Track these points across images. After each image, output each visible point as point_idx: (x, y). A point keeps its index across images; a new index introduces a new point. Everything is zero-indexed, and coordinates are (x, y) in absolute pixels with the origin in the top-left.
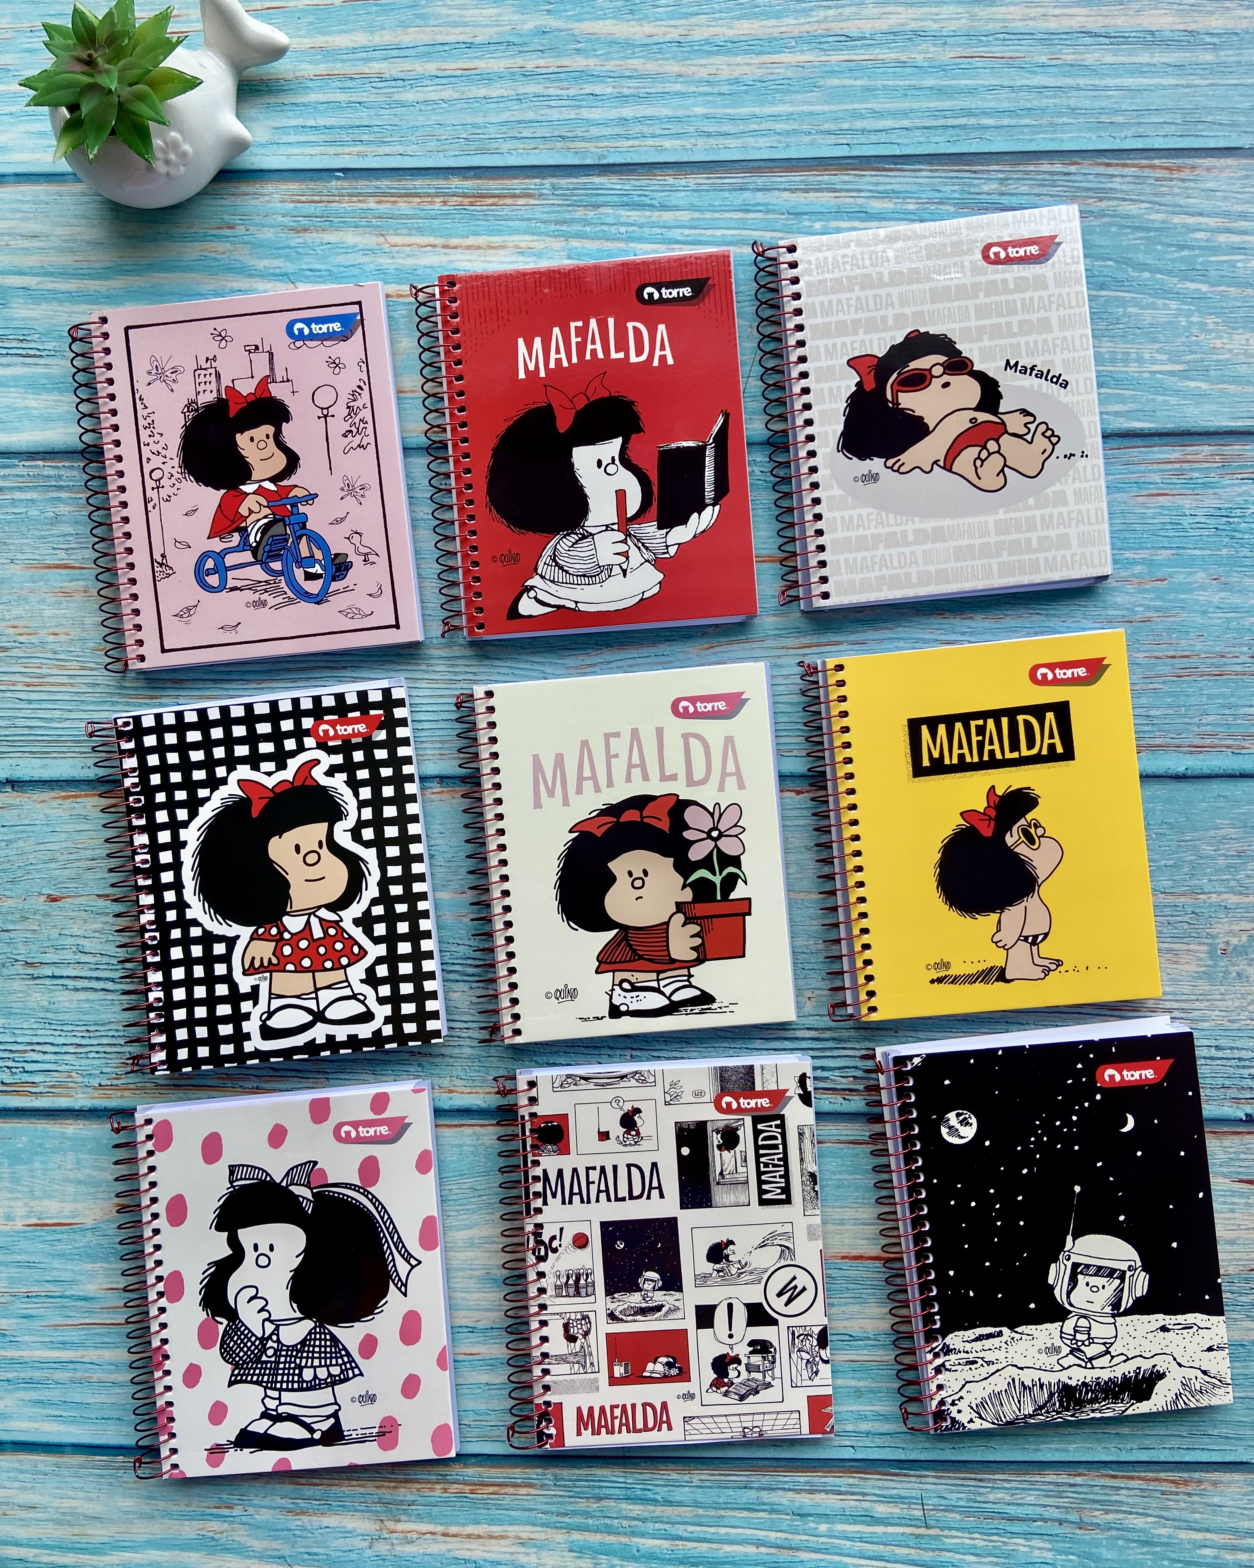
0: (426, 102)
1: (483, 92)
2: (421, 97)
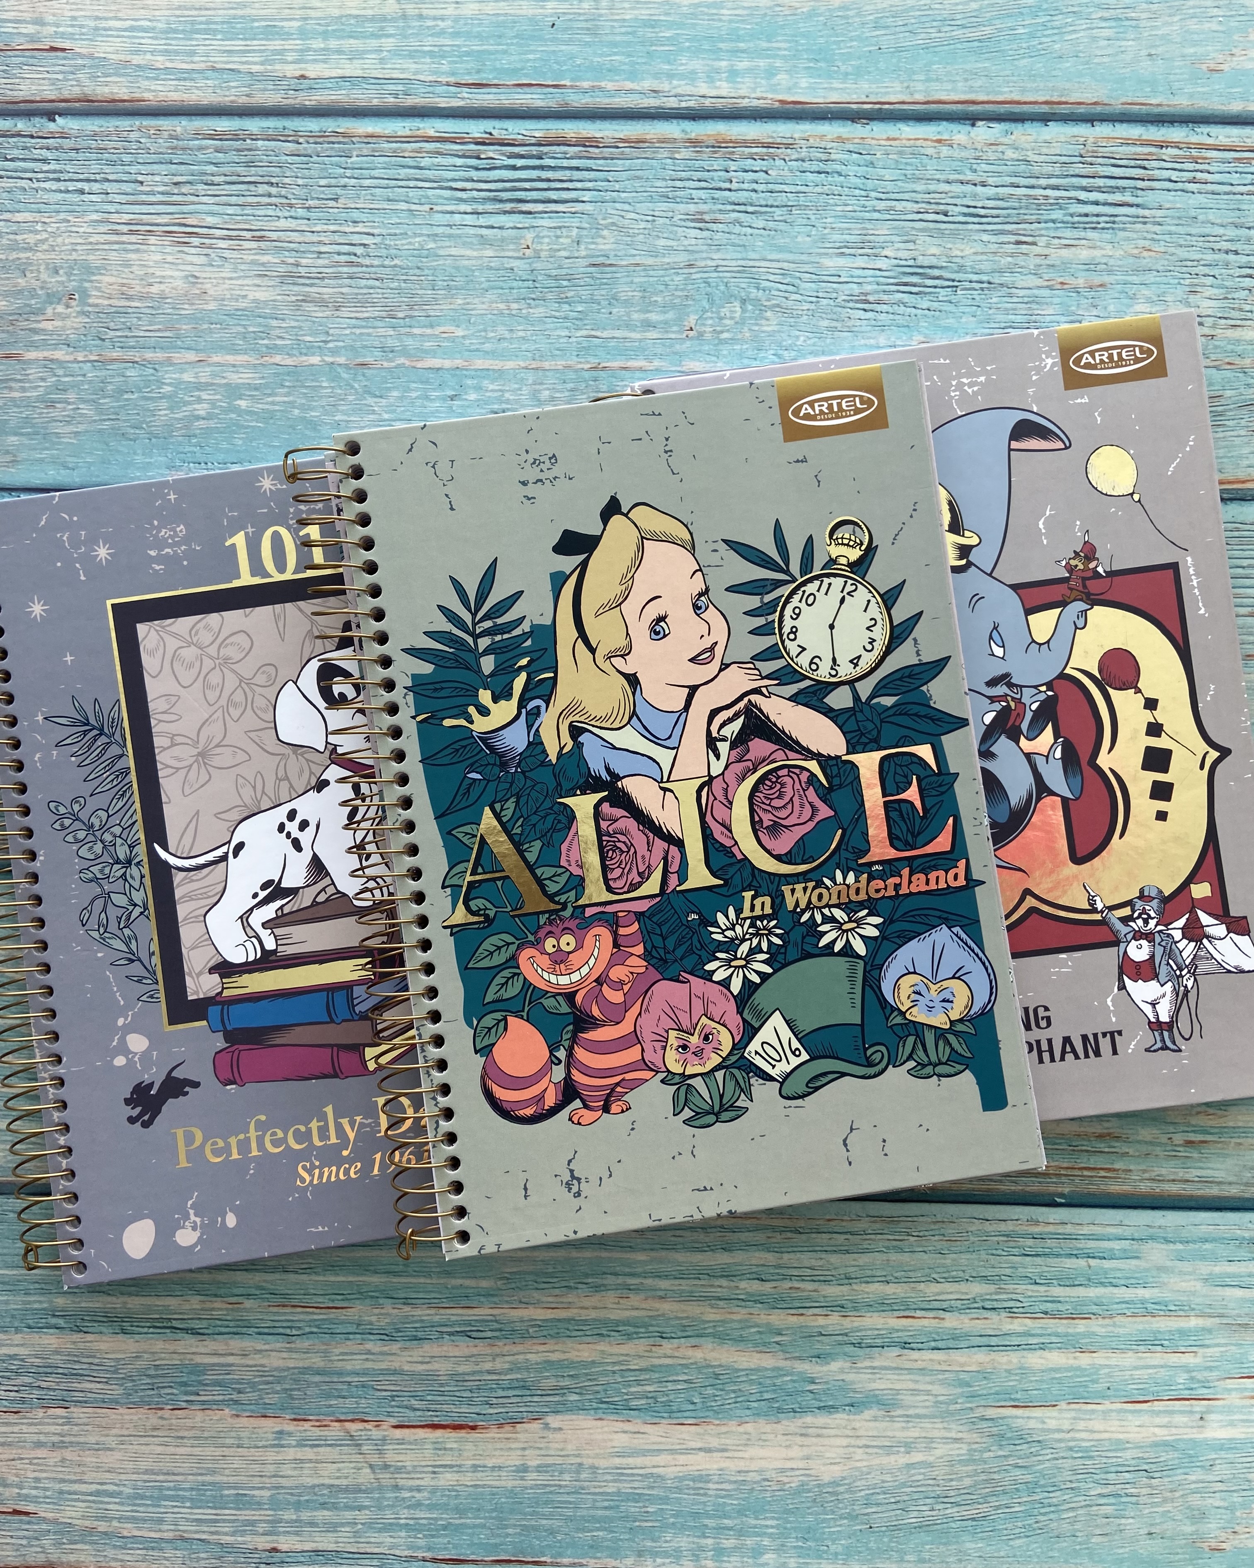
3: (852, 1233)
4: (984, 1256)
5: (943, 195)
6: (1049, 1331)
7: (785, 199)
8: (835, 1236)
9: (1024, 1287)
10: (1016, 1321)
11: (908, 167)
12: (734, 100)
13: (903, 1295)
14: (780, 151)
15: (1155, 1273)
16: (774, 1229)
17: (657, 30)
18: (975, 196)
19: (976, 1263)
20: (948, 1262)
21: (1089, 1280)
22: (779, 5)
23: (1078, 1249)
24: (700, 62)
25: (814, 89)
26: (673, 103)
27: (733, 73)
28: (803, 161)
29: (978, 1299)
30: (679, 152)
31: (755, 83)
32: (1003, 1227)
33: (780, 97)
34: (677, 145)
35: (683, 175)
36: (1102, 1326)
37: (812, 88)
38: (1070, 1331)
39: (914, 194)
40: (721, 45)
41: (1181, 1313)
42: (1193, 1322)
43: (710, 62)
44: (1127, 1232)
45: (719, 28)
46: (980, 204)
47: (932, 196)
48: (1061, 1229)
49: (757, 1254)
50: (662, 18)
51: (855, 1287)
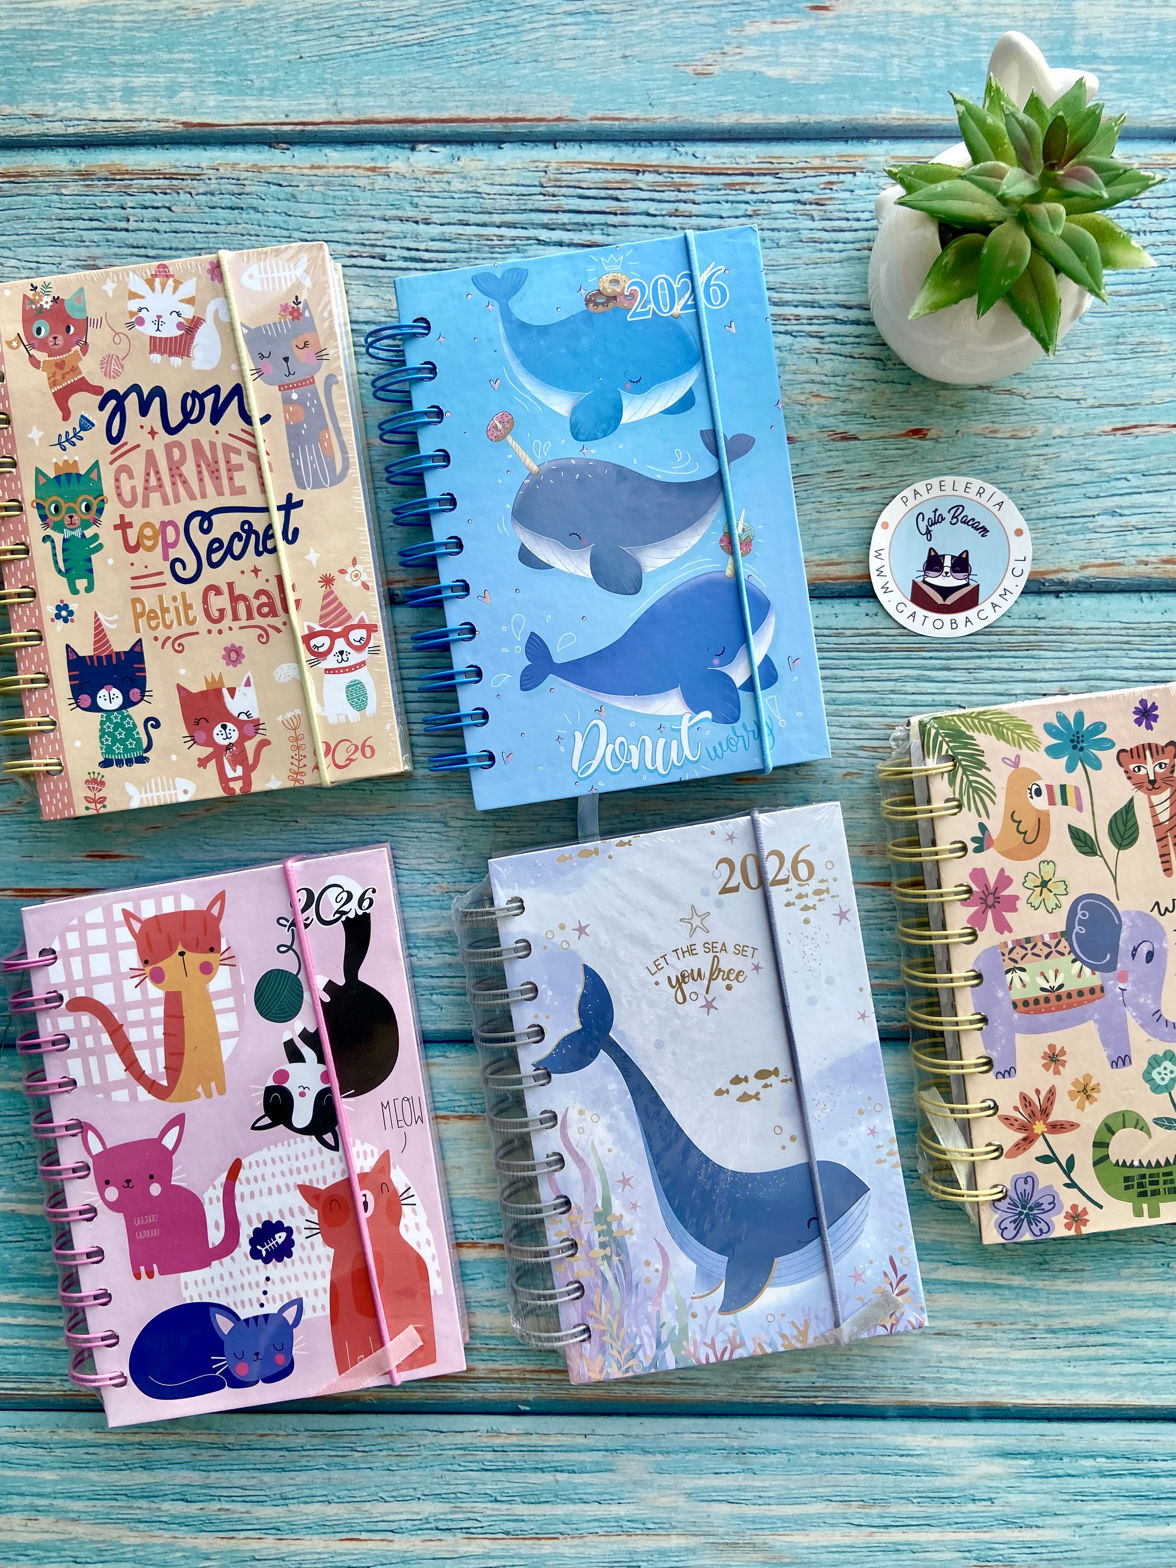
0: (405, 1500)
1: (332, 1510)
2: (414, 1506)
3: (288, 1450)
4: (437, 1471)
5: (379, 236)
6: (511, 1553)
7: (192, 241)
8: (269, 1452)
9: (484, 1505)
10: (473, 1542)
11: (337, 201)
12: (130, 124)
13: (347, 1516)
14: (185, 182)
15: (630, 1488)
16: (199, 1446)
17: (39, 42)
18: (416, 236)
19: (429, 1480)
20: (397, 1479)
21: (556, 1496)
22: (182, 8)
23: (544, 1462)
24: (89, 78)
25: (223, 107)
26: (58, 128)
27: (129, 93)
28: (212, 194)
29: (431, 1519)
30: (67, 187)
31: (155, 103)
32: (459, 1439)
33: (184, 119)
34: (64, 178)
35: (71, 213)
36: (571, 1546)
37: (221, 108)
38: (535, 1552)
39: (344, 235)
40: (114, 58)
41: (661, 1532)
42: (675, 1542)
43: (101, 79)
44: (601, 1443)
45: (112, 38)
46: (422, 246)
47: (367, 236)
48: (525, 1441)
49: (182, 1473)
50: (44, 27)
51: (291, 1507)
